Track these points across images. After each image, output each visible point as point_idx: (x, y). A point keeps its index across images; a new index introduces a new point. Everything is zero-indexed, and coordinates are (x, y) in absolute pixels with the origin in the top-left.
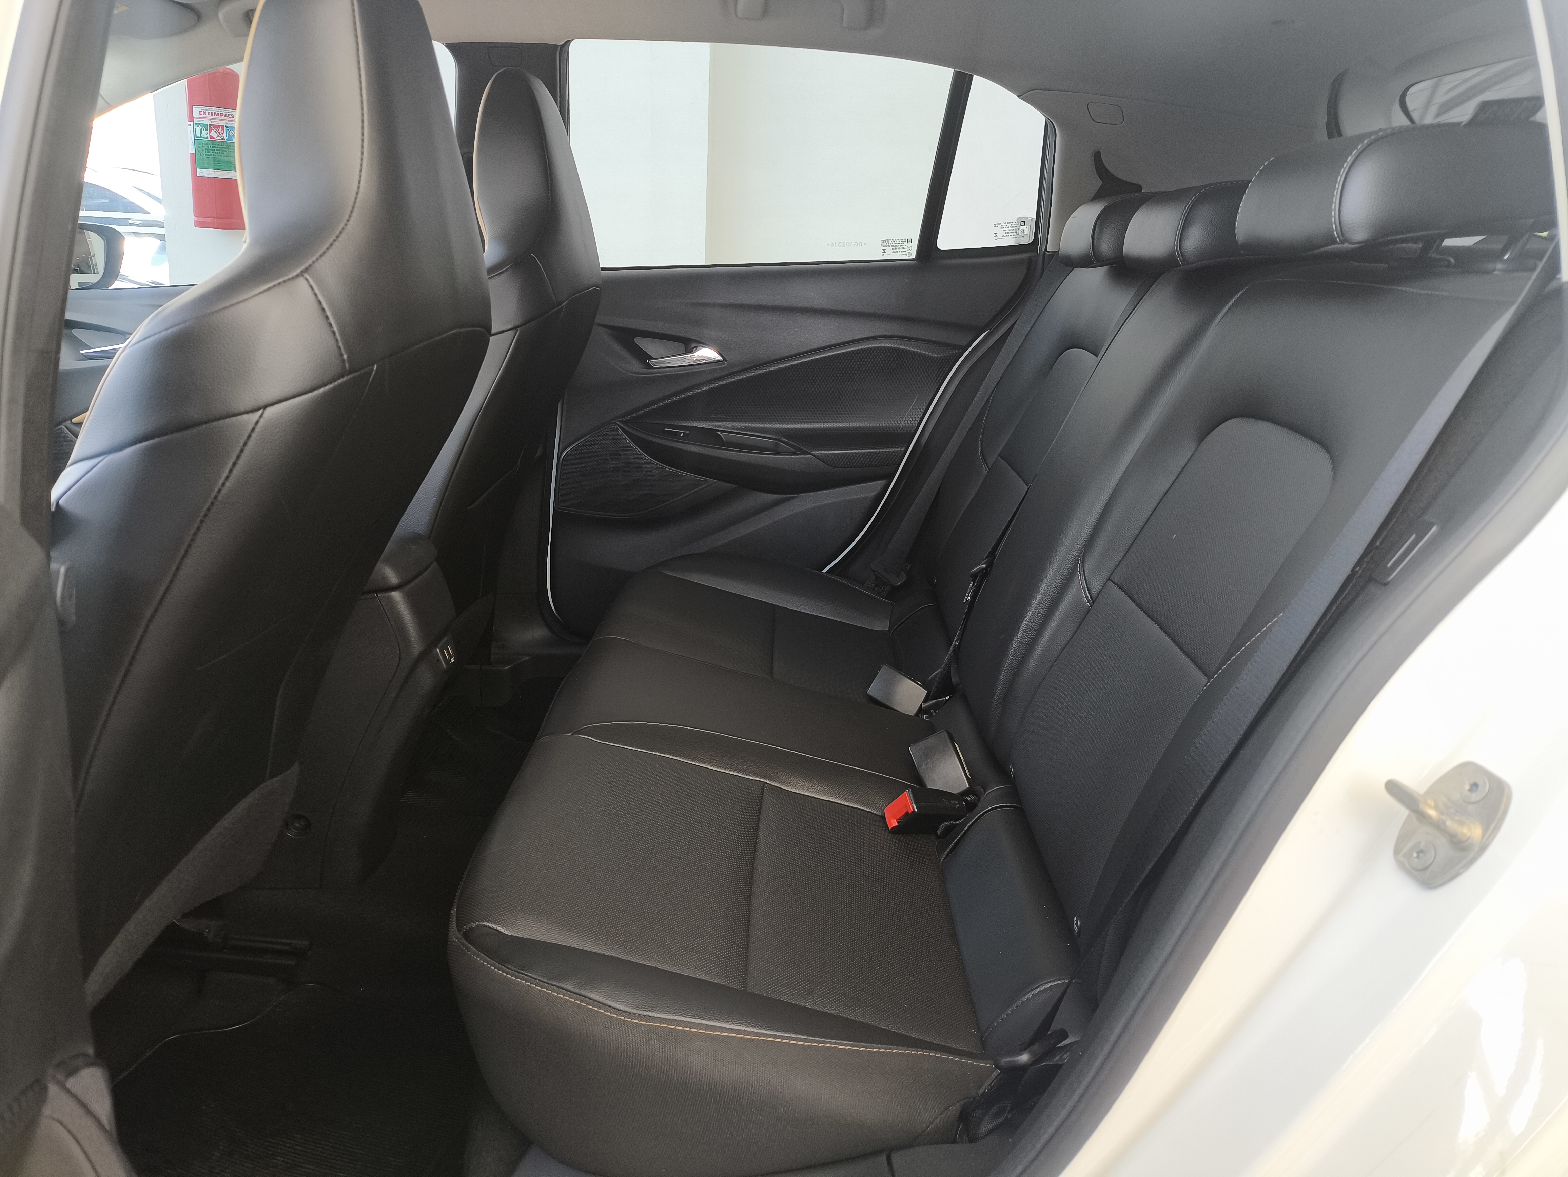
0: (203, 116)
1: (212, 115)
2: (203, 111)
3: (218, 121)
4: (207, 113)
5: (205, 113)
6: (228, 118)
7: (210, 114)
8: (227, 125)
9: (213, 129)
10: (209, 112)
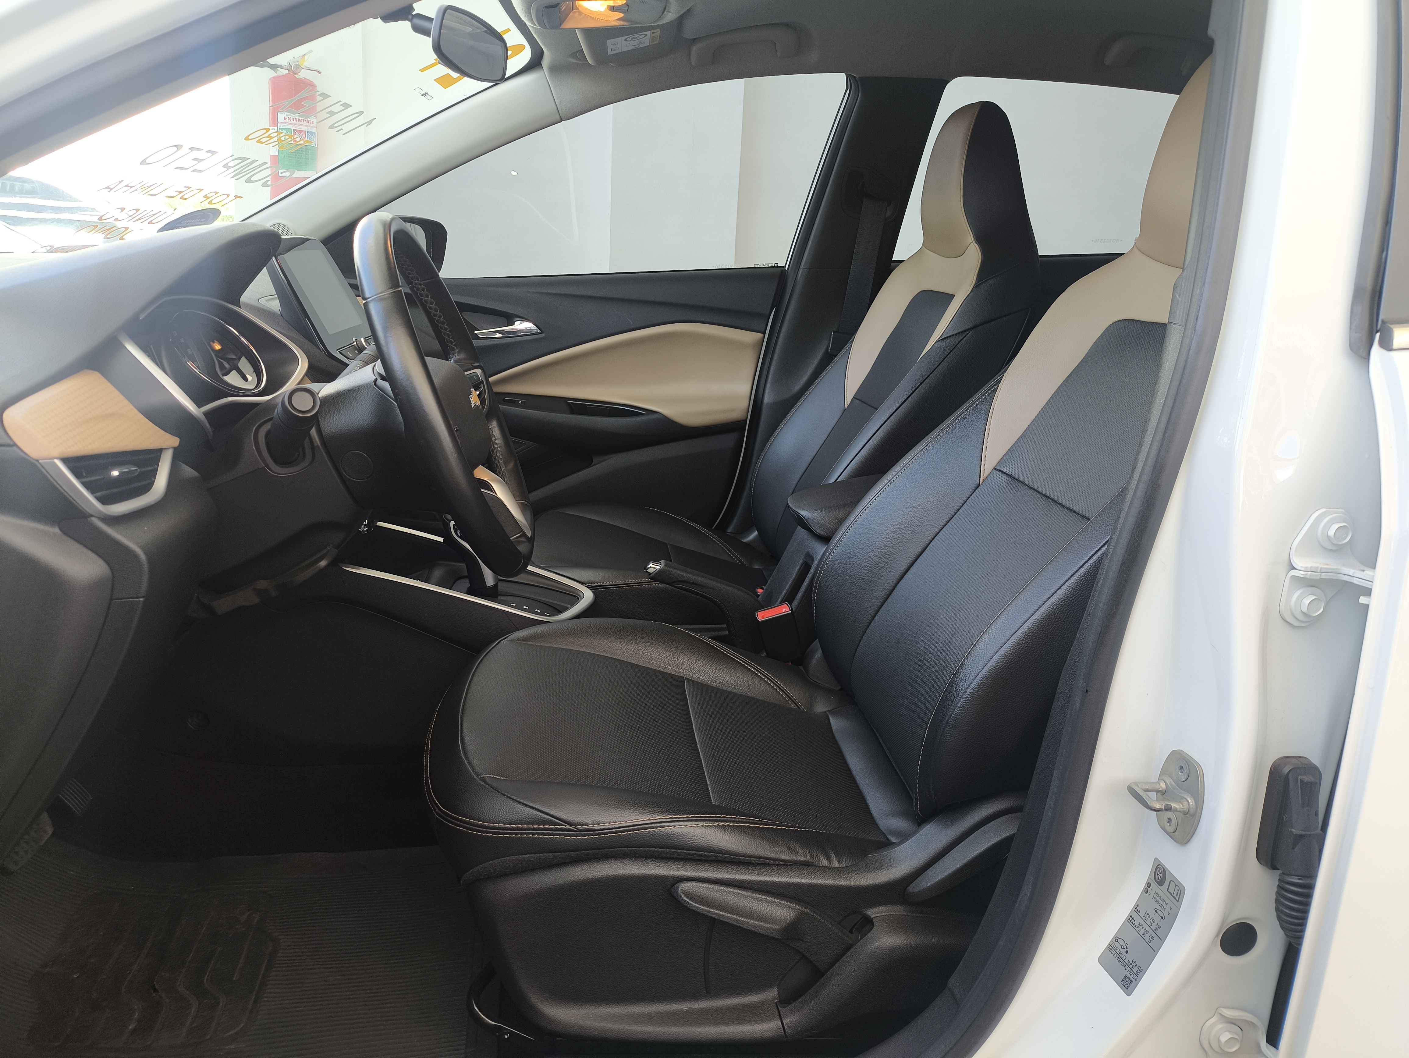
0: (288, 121)
1: (293, 120)
2: (287, 116)
3: (301, 127)
4: (291, 119)
5: (289, 119)
6: (309, 124)
7: (295, 119)
8: (308, 130)
9: (297, 133)
10: (293, 119)
